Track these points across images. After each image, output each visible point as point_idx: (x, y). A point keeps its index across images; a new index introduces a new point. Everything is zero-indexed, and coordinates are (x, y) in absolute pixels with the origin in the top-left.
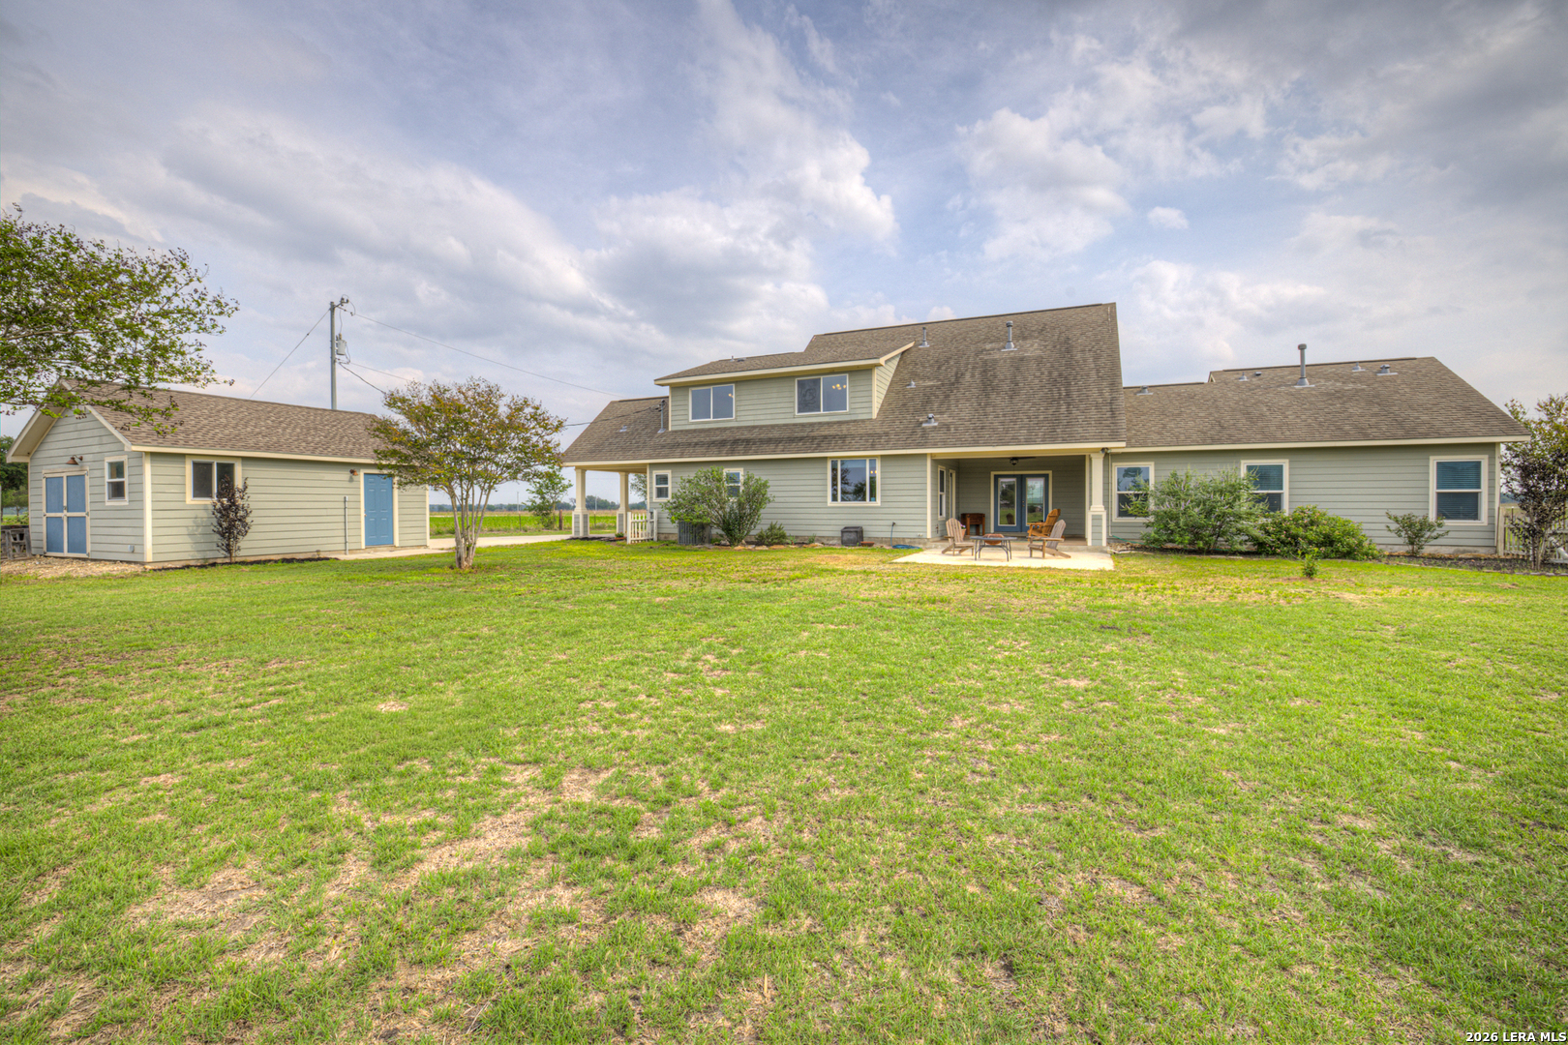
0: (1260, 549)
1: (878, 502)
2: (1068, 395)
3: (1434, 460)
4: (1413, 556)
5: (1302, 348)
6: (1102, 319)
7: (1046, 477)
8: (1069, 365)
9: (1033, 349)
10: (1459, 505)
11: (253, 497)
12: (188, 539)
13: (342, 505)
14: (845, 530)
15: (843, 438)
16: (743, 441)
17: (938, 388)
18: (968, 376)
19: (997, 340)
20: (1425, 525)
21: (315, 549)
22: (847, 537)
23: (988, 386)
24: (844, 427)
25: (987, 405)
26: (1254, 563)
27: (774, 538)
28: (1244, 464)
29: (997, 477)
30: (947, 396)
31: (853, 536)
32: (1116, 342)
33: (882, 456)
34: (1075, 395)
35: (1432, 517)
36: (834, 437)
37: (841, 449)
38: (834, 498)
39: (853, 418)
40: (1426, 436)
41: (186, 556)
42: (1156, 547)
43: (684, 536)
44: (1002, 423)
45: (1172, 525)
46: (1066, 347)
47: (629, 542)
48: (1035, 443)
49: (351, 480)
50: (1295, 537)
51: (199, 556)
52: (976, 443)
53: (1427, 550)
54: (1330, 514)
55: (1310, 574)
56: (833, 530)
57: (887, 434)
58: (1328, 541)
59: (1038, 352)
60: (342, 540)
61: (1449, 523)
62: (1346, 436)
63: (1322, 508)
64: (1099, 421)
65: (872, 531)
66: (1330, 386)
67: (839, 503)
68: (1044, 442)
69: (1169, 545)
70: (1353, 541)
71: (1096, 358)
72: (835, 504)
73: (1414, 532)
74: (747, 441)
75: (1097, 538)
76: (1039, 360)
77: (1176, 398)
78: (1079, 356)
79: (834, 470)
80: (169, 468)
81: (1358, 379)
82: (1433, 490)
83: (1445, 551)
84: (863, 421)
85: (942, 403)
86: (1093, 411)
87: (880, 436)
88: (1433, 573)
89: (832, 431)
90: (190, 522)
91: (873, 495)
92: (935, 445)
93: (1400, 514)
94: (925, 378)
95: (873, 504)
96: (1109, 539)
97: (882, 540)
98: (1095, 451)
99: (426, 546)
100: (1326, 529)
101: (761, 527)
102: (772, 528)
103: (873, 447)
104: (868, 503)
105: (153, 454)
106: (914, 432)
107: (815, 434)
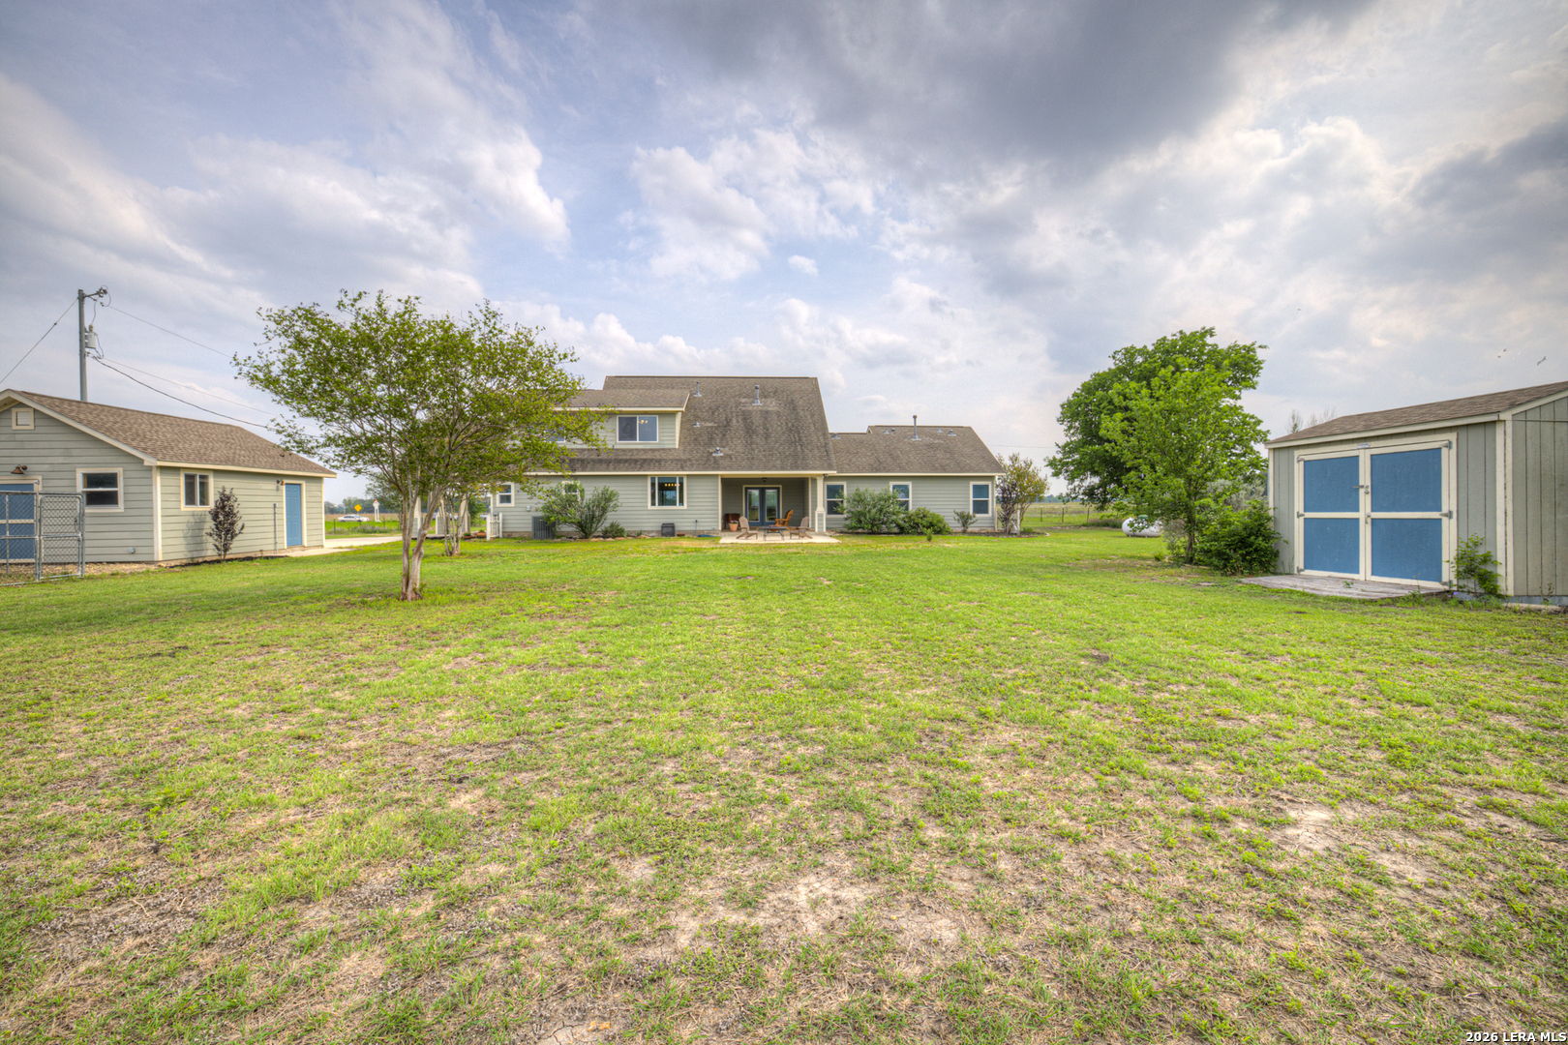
0: (902, 531)
1: (685, 506)
2: (800, 439)
3: (972, 483)
4: (964, 532)
5: (915, 417)
6: (809, 389)
7: (778, 489)
8: (796, 419)
9: (772, 405)
10: (981, 507)
11: (242, 505)
12: (182, 541)
13: (272, 511)
14: (664, 526)
15: (659, 461)
16: (578, 460)
17: (716, 428)
18: (734, 421)
19: (748, 396)
20: (969, 517)
21: (258, 549)
22: (665, 530)
23: (750, 431)
24: (657, 453)
25: (752, 443)
26: (901, 537)
27: (615, 533)
28: (892, 483)
29: (747, 489)
30: (724, 435)
31: (670, 530)
32: (822, 406)
33: (688, 475)
34: (804, 439)
35: (971, 513)
36: (652, 460)
37: (659, 470)
38: (653, 504)
39: (662, 447)
40: (968, 471)
41: (181, 556)
42: (852, 531)
43: (538, 533)
44: (764, 456)
45: (862, 519)
46: (792, 406)
47: (488, 538)
48: (786, 470)
49: (278, 489)
50: (917, 524)
51: (189, 556)
52: (751, 469)
53: (970, 530)
54: (932, 511)
55: (929, 539)
56: (654, 524)
57: (690, 460)
58: (931, 525)
59: (776, 408)
60: (272, 541)
61: (978, 515)
62: (936, 470)
63: (928, 508)
64: (821, 457)
65: (680, 527)
66: (928, 440)
67: (657, 507)
68: (791, 469)
69: (860, 530)
70: (941, 525)
71: (812, 416)
72: (654, 508)
73: (965, 519)
74: (582, 461)
75: (820, 528)
76: (778, 414)
77: (853, 442)
78: (802, 413)
79: (653, 485)
80: (171, 479)
81: (939, 438)
82: (971, 499)
83: (976, 530)
84: (670, 449)
85: (722, 440)
86: (816, 451)
87: (685, 462)
88: (972, 538)
89: (649, 456)
90: (184, 526)
91: (681, 502)
92: (725, 469)
93: (959, 511)
94: (704, 420)
95: (681, 507)
96: (827, 529)
97: (688, 532)
98: (820, 475)
99: (322, 546)
100: (930, 520)
101: (606, 524)
102: (612, 525)
103: (682, 469)
104: (678, 507)
105: (162, 468)
106: (708, 460)
107: (636, 457)
